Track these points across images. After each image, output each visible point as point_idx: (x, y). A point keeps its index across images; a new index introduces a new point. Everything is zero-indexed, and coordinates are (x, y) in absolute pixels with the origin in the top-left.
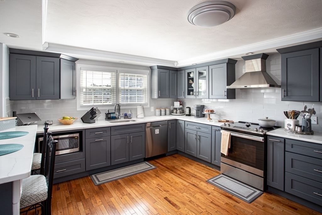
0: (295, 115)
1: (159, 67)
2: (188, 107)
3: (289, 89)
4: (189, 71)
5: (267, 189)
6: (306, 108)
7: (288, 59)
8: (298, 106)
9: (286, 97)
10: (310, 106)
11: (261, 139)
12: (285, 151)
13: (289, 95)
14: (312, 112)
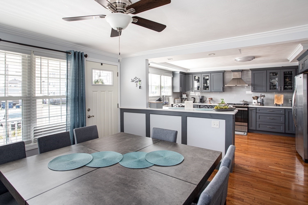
0: (257, 98)
1: (181, 73)
2: (193, 98)
3: (255, 87)
4: (195, 75)
5: (249, 131)
6: (261, 95)
7: (255, 74)
8: (258, 94)
9: (254, 90)
10: (263, 94)
11: (246, 109)
12: (256, 113)
13: (255, 89)
14: (264, 96)
